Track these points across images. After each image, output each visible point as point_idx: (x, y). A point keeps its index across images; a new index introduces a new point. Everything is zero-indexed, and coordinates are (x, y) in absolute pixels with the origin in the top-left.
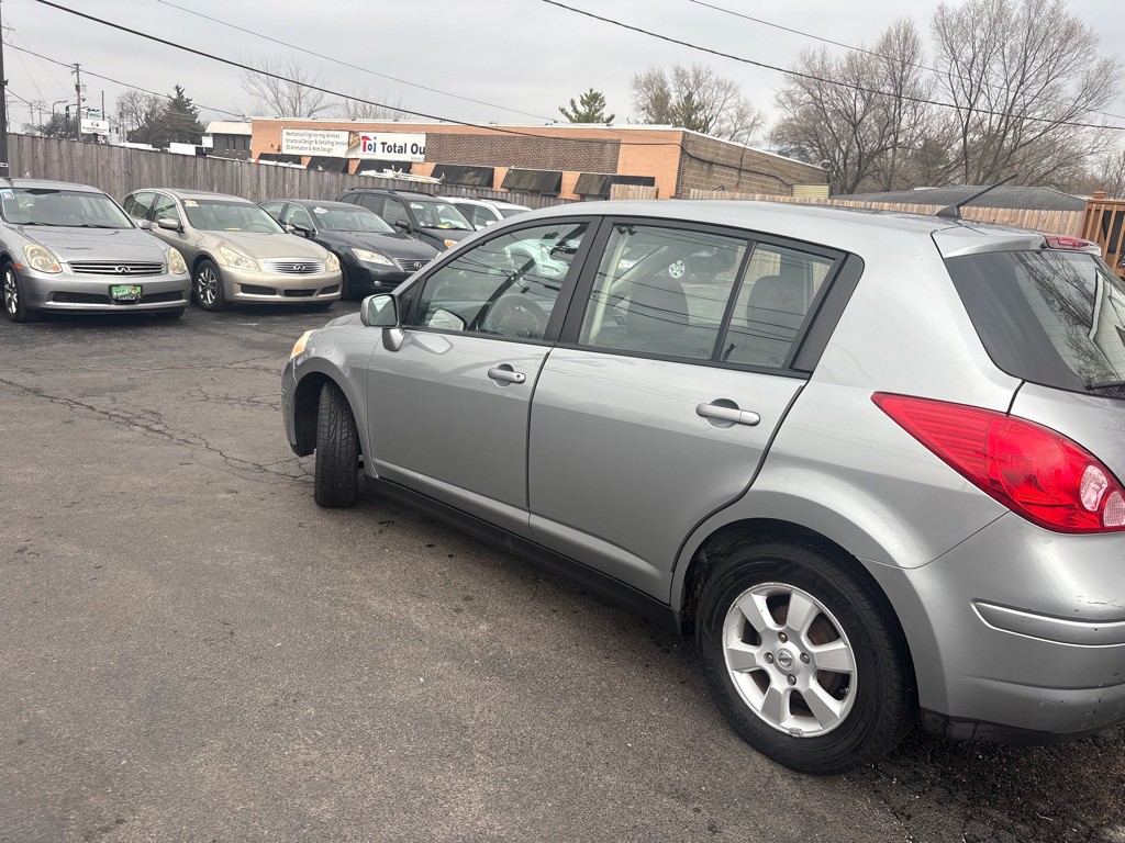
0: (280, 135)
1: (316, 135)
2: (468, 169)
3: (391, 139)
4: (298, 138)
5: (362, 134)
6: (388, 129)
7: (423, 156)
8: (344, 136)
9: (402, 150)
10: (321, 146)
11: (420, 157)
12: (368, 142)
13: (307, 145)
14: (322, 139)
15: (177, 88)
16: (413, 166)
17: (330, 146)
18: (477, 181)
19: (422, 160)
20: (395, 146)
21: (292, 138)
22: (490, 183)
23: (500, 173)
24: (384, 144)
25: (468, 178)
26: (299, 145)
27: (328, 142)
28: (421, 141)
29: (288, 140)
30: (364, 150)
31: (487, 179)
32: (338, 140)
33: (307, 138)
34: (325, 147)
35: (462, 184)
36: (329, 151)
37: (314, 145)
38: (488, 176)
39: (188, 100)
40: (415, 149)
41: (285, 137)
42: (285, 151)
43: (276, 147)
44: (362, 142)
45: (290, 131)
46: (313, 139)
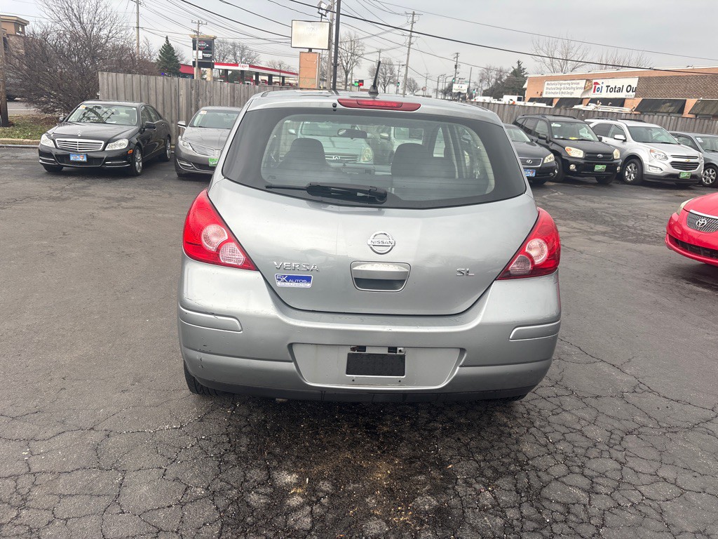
0: (543, 86)
1: (565, 84)
2: (665, 102)
3: (613, 83)
4: (554, 86)
5: (594, 81)
6: (612, 76)
7: (634, 93)
8: (582, 83)
9: (620, 90)
10: (566, 91)
11: (632, 94)
12: (597, 86)
13: (558, 91)
14: (568, 86)
15: (519, 62)
16: (626, 101)
17: (572, 91)
18: (671, 109)
19: (633, 97)
20: (615, 88)
21: (550, 87)
22: (681, 111)
23: (691, 103)
24: (608, 86)
25: (664, 108)
26: (553, 91)
27: (572, 88)
28: (634, 82)
29: (547, 88)
30: (594, 92)
31: (678, 108)
32: (579, 86)
33: (559, 86)
34: (569, 91)
35: (659, 112)
36: (572, 93)
37: (562, 90)
38: (680, 106)
39: (524, 69)
40: (630, 88)
41: (546, 86)
42: (544, 96)
43: (539, 93)
44: (593, 86)
45: (549, 82)
46: (563, 86)
